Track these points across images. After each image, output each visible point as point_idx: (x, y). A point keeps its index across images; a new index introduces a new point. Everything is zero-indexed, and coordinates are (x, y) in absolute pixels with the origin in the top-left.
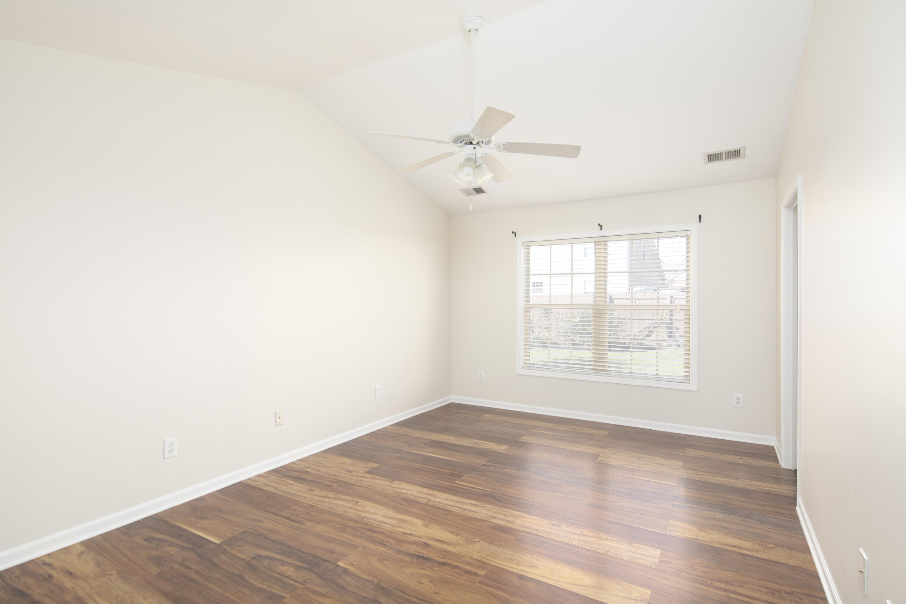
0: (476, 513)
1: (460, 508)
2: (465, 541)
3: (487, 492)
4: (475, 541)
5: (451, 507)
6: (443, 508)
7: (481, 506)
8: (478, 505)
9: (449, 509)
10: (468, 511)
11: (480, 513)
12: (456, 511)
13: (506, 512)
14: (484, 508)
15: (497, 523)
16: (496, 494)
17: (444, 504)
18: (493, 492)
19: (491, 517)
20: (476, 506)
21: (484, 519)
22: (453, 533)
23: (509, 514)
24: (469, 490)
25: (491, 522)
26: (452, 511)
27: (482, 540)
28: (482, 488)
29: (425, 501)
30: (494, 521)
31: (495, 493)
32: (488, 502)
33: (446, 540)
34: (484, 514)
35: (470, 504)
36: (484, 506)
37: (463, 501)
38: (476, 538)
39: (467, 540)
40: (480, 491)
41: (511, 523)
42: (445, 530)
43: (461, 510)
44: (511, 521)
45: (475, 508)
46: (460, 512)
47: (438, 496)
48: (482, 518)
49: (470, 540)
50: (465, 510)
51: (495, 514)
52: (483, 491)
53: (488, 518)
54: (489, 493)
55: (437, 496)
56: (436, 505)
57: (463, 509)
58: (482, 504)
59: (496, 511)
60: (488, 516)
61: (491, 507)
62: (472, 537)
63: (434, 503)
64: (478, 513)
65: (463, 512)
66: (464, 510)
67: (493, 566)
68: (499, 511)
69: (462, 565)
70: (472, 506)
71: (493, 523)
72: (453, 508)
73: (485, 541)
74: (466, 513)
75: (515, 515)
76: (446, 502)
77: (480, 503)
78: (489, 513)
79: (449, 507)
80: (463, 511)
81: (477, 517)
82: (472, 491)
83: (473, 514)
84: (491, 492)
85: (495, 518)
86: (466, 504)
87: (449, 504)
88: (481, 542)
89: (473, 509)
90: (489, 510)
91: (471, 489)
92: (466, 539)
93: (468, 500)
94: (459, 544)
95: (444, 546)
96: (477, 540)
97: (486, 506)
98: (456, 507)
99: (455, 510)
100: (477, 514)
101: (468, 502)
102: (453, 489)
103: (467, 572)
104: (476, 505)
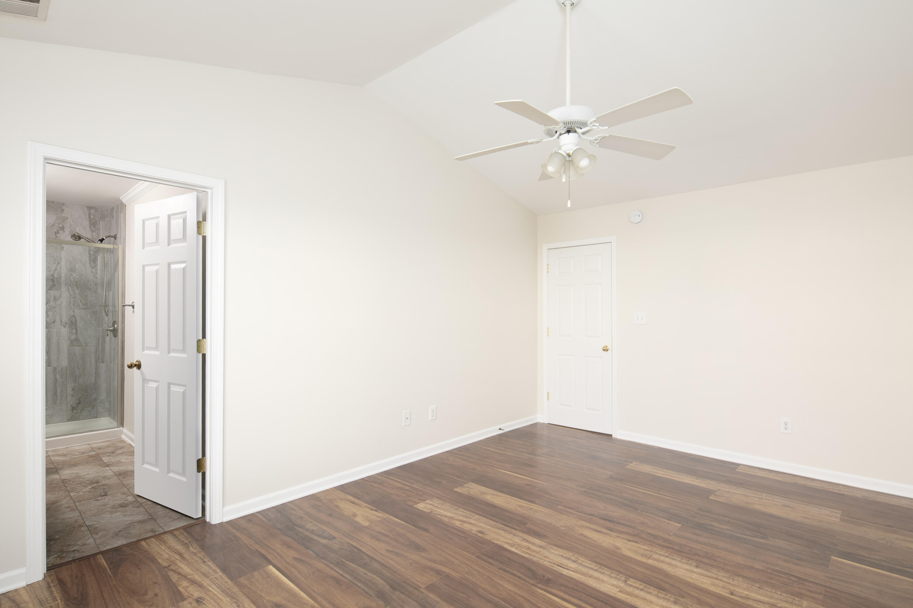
0: (562, 556)
1: (582, 565)
2: (574, 529)
3: (543, 587)
4: (564, 527)
5: (592, 567)
6: (603, 567)
7: (554, 564)
8: (558, 566)
9: (595, 564)
10: (571, 559)
11: (557, 554)
12: (586, 561)
13: (526, 552)
14: (551, 561)
15: (540, 541)
16: (531, 581)
17: (603, 573)
18: (534, 585)
19: (545, 548)
20: (561, 565)
21: (553, 547)
22: (586, 537)
23: (523, 549)
24: (570, 595)
25: (546, 542)
26: (591, 561)
27: (558, 527)
28: (550, 596)
29: (631, 581)
30: (543, 544)
31: (531, 584)
32: (545, 569)
33: (592, 531)
34: (553, 553)
35: (568, 569)
36: (550, 564)
37: (578, 575)
38: (563, 530)
39: (571, 529)
40: (553, 591)
41: (525, 539)
42: (595, 541)
43: (579, 562)
44: (525, 541)
45: (563, 563)
46: (581, 559)
47: (615, 588)
48: (556, 548)
49: (569, 528)
50: (575, 562)
51: (540, 551)
52: (549, 589)
53: (548, 548)
54: (540, 585)
55: (618, 590)
56: (614, 573)
57: (577, 562)
58: (553, 566)
59: (537, 555)
60: (548, 549)
61: (543, 561)
62: (567, 531)
63: (618, 577)
64: (559, 555)
65: (576, 558)
66: (575, 560)
67: (551, 509)
68: (534, 555)
69: (576, 513)
70: (567, 566)
71: (544, 541)
72: (590, 566)
73: (555, 526)
74: (573, 556)
75: (518, 547)
76: (601, 576)
77: (555, 569)
78: (547, 554)
79: (596, 568)
80: (577, 560)
81: (561, 550)
82: (565, 592)
83: (565, 554)
84: (536, 587)
85: (541, 547)
86: (574, 570)
87: (596, 572)
88: (558, 526)
89: (565, 562)
90: (545, 557)
91: (567, 597)
92: (573, 529)
93: (571, 576)
94: (580, 527)
95: (592, 526)
96: (563, 528)
97: (548, 563)
98: (587, 567)
99: (587, 563)
100: (561, 554)
101: (571, 572)
102: (594, 600)
103: (572, 508)
104: (561, 567)
